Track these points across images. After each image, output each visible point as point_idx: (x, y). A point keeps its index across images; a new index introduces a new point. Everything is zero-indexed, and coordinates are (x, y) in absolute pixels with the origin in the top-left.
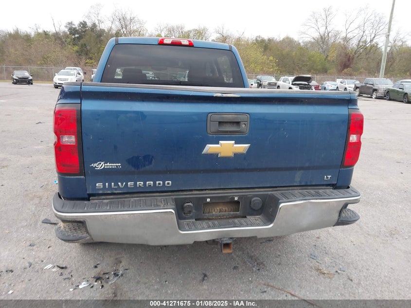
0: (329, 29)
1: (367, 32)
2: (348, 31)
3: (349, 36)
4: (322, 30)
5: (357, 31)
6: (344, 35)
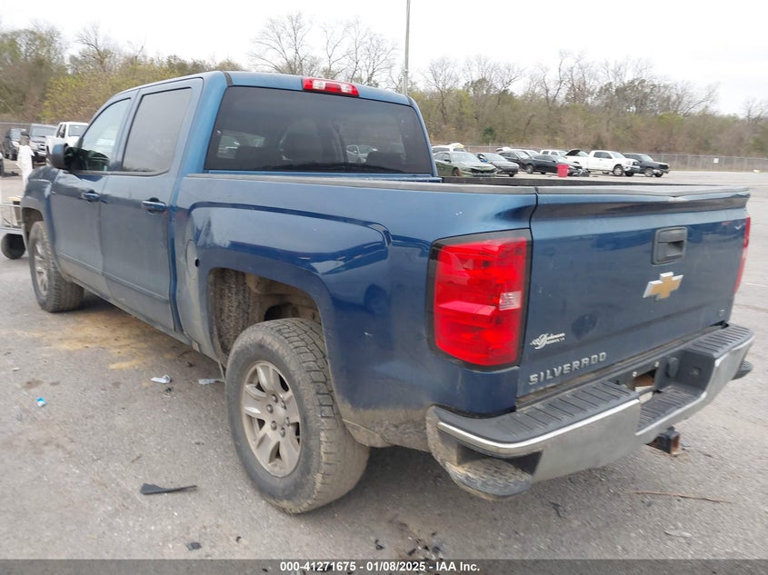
0: (301, 54)
1: (361, 64)
2: (333, 59)
3: (334, 67)
4: (290, 54)
5: (346, 61)
6: (325, 65)
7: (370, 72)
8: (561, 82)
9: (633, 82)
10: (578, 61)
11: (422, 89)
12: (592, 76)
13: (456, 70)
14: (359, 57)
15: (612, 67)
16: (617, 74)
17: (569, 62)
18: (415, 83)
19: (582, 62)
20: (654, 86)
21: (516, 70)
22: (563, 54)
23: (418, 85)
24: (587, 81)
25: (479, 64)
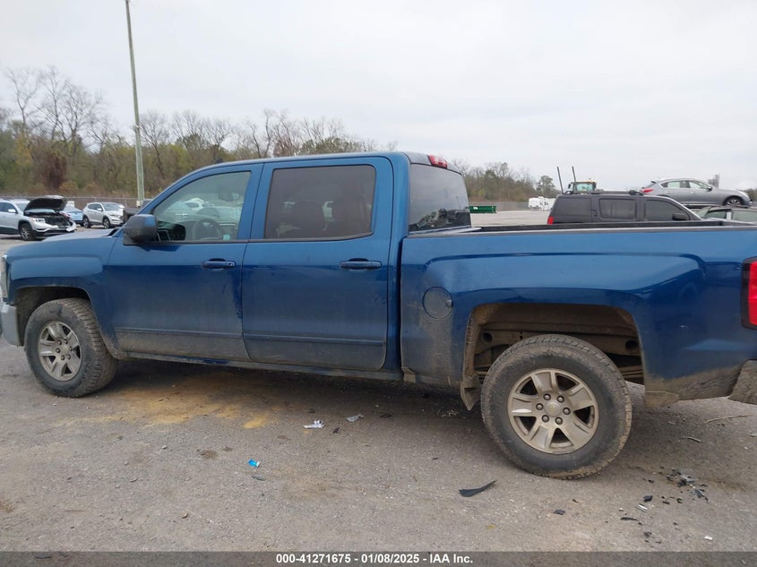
7: (73, 127)
8: (269, 139)
9: (330, 139)
10: (281, 120)
11: (131, 145)
12: (295, 134)
13: (166, 126)
14: (59, 110)
15: (311, 126)
16: (316, 132)
17: (274, 121)
18: (123, 138)
19: (285, 121)
20: (347, 144)
21: (227, 127)
22: (268, 113)
23: (127, 140)
24: (292, 138)
25: (188, 120)
